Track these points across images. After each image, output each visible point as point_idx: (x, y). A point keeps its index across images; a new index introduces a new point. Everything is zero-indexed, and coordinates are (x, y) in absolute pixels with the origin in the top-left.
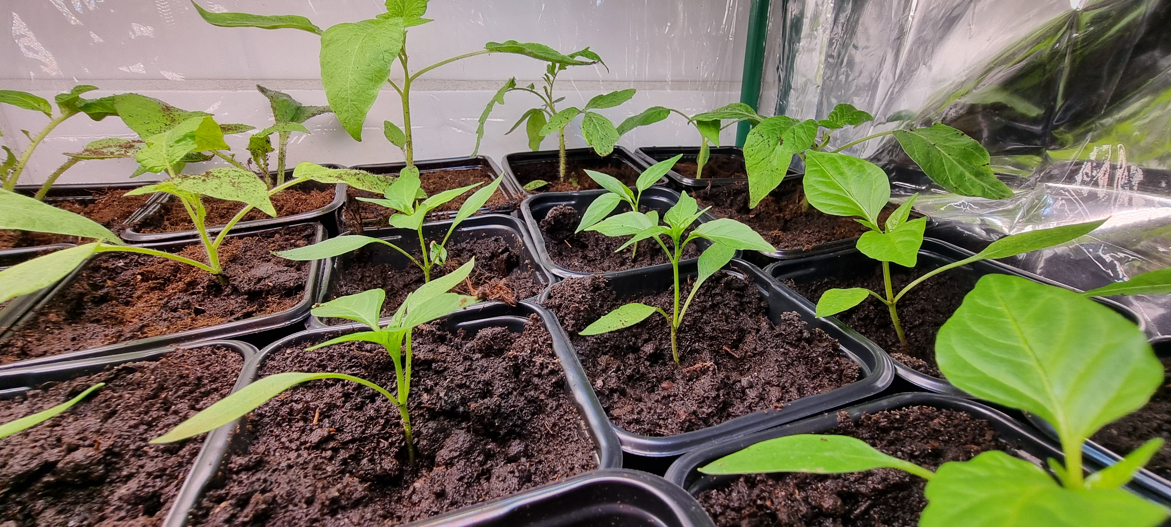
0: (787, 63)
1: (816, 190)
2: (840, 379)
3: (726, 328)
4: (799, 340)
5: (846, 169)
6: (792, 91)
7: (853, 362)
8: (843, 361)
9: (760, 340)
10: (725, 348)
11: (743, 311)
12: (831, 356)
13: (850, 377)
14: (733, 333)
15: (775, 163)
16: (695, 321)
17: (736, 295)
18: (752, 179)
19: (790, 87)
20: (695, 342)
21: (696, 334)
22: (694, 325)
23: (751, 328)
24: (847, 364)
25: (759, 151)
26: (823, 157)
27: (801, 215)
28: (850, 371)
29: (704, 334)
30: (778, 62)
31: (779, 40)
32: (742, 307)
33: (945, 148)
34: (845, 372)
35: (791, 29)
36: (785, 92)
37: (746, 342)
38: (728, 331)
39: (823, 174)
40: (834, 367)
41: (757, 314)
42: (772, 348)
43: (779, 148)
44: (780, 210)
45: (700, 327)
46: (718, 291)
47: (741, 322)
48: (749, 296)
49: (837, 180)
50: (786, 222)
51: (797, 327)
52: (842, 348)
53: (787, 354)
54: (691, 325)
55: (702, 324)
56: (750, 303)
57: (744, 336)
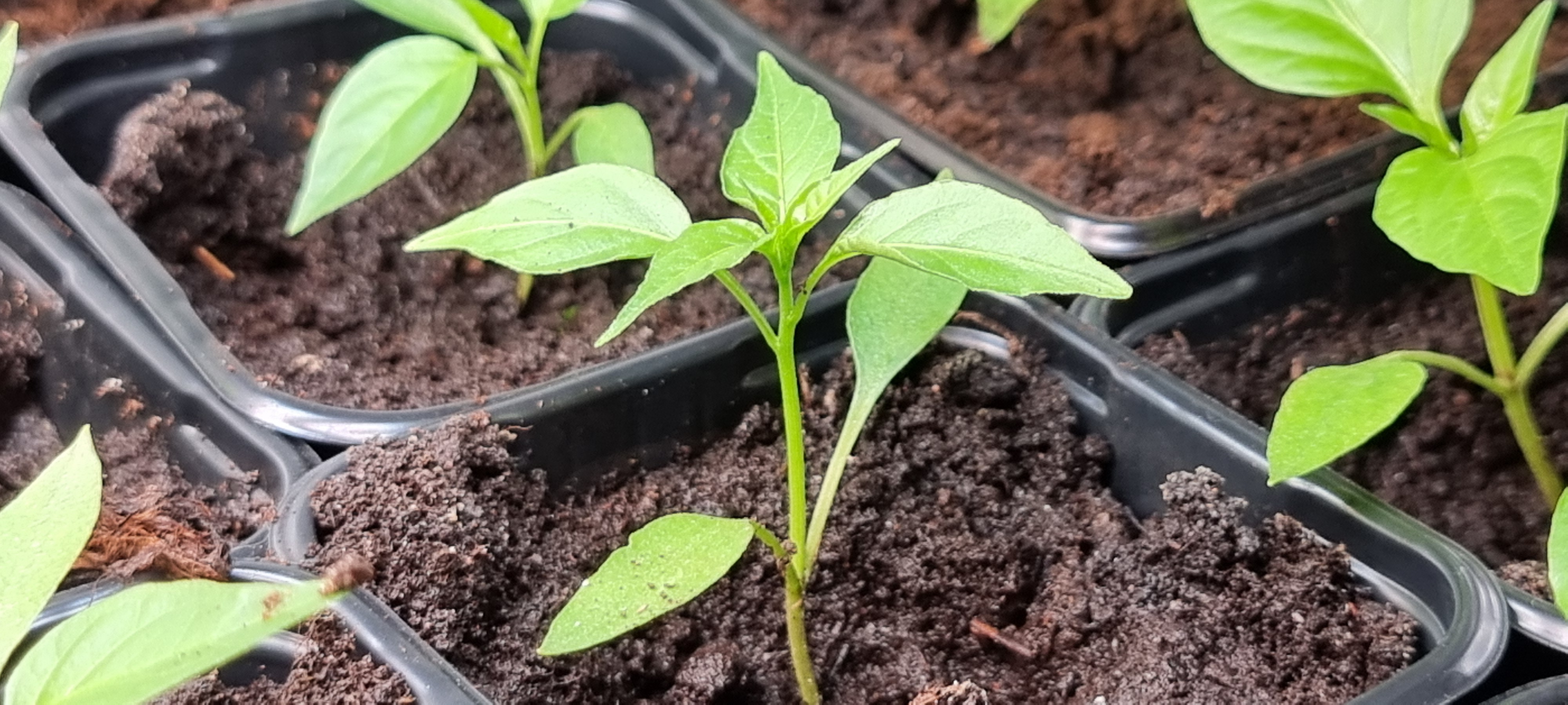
2: (1363, 672)
3: (975, 554)
7: (1395, 610)
8: (1367, 612)
9: (1099, 582)
10: (979, 626)
12: (1330, 600)
13: (1389, 662)
14: (1001, 567)
16: (859, 543)
17: (994, 425)
20: (860, 624)
21: (864, 591)
22: (853, 559)
23: (1062, 542)
24: (1379, 619)
28: (1386, 641)
29: (894, 587)
32: (1018, 468)
34: (1373, 649)
37: (1050, 596)
38: (985, 563)
40: (1339, 637)
41: (1073, 486)
42: (1144, 602)
45: (877, 564)
47: (1023, 524)
51: (1216, 521)
52: (1359, 568)
53: (1195, 615)
54: (841, 560)
55: (885, 548)
56: (1045, 447)
57: (1039, 576)
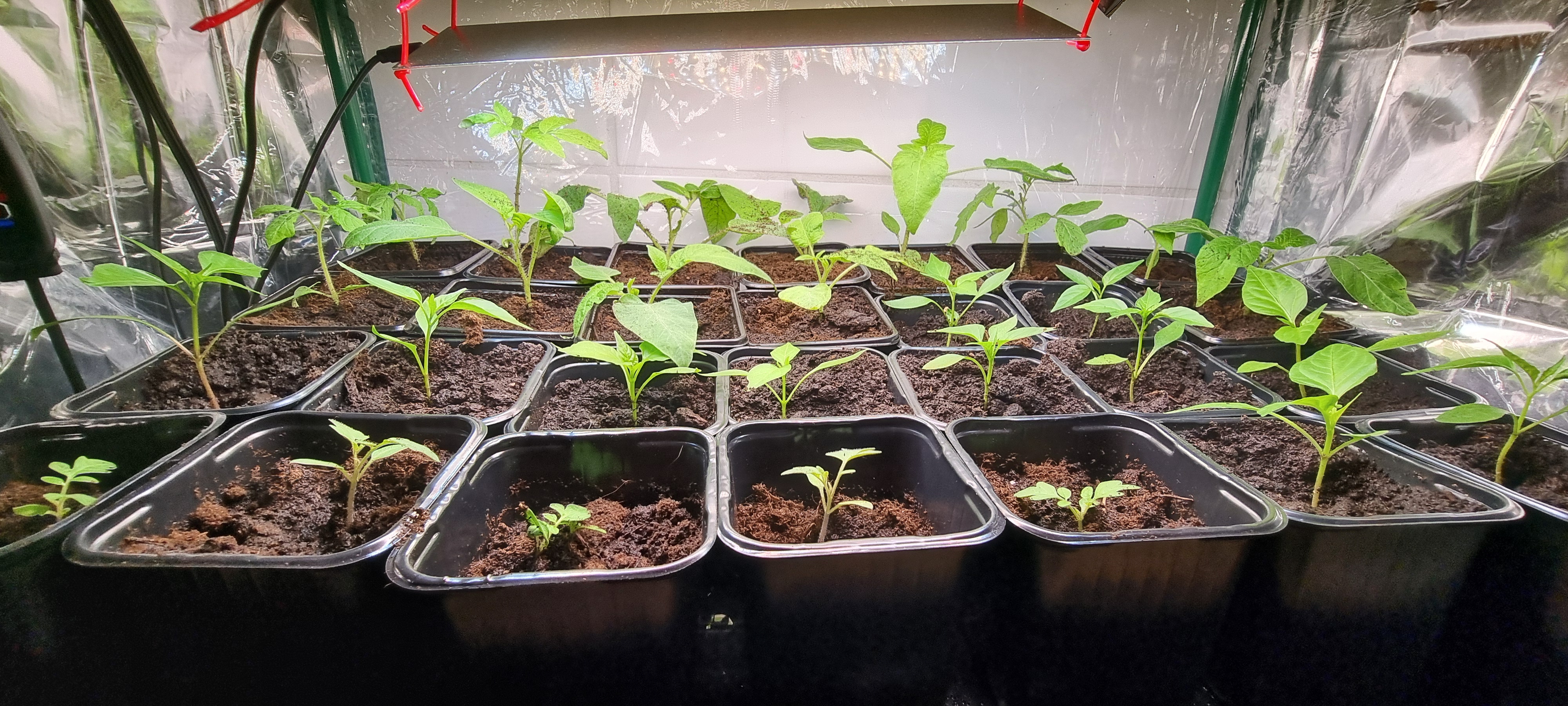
0: (1247, 176)
1: (1251, 295)
3: (1171, 383)
4: (1225, 390)
5: (1277, 283)
6: (1249, 205)
9: (1196, 390)
11: (1185, 374)
14: (1176, 386)
15: (1222, 273)
16: (1148, 378)
17: (1180, 364)
18: (1200, 284)
19: (1246, 201)
22: (1146, 381)
23: (1190, 385)
25: (1208, 263)
26: (1261, 272)
27: (1242, 317)
30: (1237, 177)
31: (1240, 158)
32: (1184, 372)
33: (1368, 273)
35: (1253, 150)
36: (1240, 207)
37: (1185, 393)
38: (1173, 384)
39: (1259, 285)
41: (1195, 377)
42: (1205, 395)
43: (1226, 261)
44: (1223, 313)
45: (1151, 381)
46: (1166, 360)
47: (1183, 381)
48: (1190, 365)
49: (1269, 290)
50: (1228, 322)
51: (1223, 382)
52: (1253, 395)
54: (1144, 381)
55: (1153, 379)
56: (1191, 369)
57: (1184, 389)
